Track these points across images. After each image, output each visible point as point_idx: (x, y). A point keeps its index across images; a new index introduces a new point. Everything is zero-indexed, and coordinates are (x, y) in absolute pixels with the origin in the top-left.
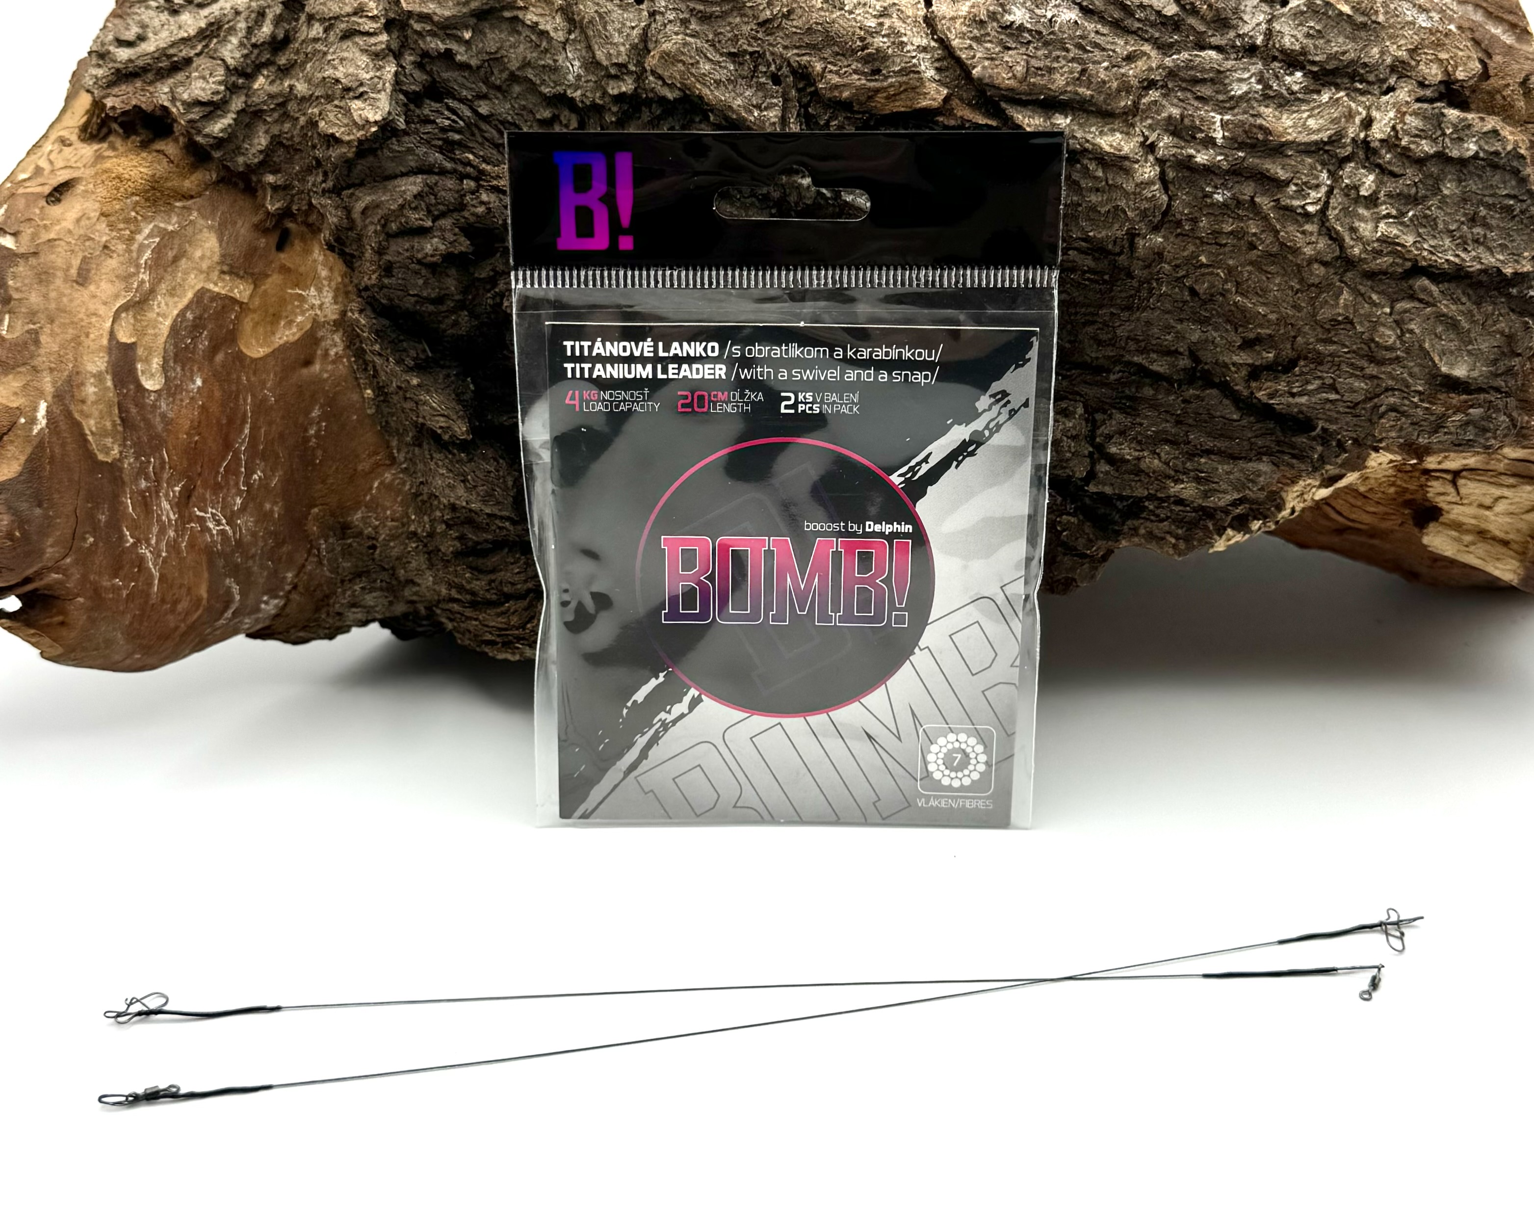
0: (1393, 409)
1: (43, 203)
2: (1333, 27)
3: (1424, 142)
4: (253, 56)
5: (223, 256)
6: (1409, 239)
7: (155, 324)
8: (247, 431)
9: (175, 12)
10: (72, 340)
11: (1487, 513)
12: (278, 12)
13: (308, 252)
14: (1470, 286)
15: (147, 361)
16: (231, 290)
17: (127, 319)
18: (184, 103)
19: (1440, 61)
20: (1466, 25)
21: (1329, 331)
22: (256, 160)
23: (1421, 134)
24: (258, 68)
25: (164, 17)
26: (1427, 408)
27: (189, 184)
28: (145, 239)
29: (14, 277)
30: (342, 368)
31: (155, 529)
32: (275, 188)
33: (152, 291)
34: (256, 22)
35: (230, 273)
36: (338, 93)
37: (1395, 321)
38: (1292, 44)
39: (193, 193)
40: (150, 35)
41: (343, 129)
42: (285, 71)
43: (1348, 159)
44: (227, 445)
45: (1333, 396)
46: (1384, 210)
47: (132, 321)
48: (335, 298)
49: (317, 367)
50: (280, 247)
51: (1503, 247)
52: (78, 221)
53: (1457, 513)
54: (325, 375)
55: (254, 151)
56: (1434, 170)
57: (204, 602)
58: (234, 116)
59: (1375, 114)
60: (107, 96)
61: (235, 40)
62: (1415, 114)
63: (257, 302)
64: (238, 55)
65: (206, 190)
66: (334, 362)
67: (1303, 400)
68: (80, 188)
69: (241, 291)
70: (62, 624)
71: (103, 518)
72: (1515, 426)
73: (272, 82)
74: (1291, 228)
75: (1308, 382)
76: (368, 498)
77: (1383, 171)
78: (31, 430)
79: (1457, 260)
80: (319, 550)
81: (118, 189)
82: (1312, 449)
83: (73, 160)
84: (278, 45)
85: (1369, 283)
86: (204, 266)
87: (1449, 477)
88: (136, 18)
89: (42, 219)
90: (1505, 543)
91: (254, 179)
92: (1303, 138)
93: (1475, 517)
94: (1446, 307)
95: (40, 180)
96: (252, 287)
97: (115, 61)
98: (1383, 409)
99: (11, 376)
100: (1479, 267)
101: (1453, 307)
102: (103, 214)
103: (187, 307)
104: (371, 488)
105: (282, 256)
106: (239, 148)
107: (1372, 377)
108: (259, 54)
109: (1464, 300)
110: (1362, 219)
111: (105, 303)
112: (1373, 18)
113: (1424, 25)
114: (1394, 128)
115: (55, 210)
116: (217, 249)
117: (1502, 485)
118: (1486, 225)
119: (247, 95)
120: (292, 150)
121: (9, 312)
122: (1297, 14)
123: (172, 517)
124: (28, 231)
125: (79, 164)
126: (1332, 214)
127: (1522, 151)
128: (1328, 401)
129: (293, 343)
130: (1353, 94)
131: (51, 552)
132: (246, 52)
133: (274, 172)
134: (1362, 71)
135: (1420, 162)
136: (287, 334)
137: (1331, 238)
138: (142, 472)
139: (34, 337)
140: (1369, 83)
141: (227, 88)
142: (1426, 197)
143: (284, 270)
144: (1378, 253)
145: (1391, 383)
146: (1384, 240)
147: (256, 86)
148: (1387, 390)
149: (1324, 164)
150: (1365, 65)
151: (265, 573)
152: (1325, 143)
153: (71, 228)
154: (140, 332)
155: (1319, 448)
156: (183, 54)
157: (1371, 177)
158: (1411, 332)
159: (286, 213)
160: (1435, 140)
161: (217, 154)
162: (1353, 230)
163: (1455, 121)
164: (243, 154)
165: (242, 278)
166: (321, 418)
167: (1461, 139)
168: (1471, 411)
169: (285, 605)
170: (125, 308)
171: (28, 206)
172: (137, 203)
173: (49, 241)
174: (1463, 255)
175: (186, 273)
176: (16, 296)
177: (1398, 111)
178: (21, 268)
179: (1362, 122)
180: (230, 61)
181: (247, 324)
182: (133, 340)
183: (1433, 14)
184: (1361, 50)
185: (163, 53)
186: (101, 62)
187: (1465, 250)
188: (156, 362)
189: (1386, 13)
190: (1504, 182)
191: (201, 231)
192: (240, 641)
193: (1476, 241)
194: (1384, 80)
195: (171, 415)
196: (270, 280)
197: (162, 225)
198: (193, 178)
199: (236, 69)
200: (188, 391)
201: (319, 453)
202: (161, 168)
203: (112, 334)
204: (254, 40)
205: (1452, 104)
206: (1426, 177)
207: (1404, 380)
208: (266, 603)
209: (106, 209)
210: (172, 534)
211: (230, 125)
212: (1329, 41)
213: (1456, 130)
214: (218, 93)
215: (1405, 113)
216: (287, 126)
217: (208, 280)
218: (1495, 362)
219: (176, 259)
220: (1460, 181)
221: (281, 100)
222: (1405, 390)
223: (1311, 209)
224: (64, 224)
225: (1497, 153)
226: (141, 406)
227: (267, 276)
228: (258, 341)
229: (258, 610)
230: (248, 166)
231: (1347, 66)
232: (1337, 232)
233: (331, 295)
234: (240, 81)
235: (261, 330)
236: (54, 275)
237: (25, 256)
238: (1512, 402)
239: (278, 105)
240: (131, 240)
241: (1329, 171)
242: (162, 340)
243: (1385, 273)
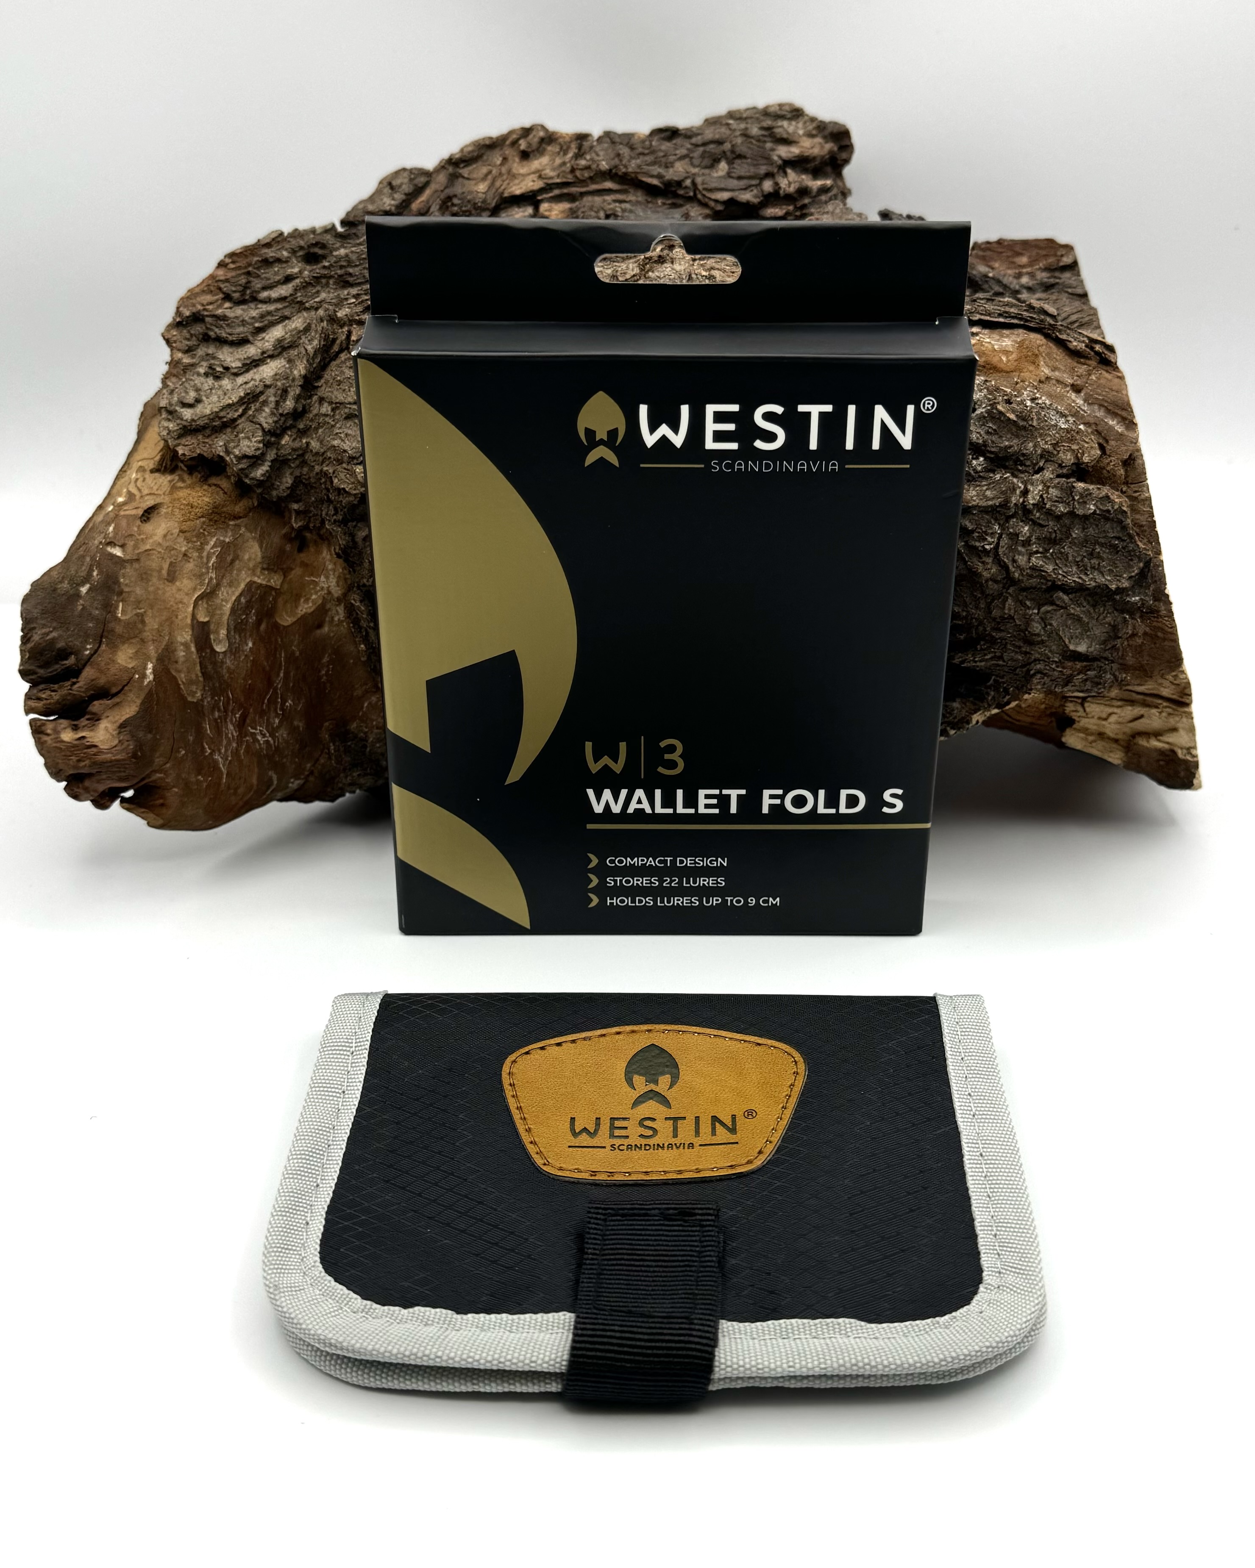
0: (1039, 672)
1: (138, 522)
2: (1004, 427)
3: (1060, 505)
4: (281, 422)
5: (263, 558)
6: (1050, 568)
7: (221, 607)
8: (282, 675)
9: (217, 378)
10: (167, 620)
11: (1104, 723)
12: (298, 392)
13: (319, 552)
14: (1089, 595)
15: (217, 632)
16: (269, 581)
17: (202, 605)
18: (236, 456)
19: (1073, 450)
20: (1092, 420)
21: (999, 623)
22: (285, 494)
23: (1060, 500)
24: (284, 431)
25: (210, 381)
26: (1061, 671)
27: (238, 508)
28: (212, 548)
29: (124, 577)
30: (344, 628)
31: (225, 742)
32: (298, 512)
33: (218, 585)
34: (281, 396)
35: (268, 569)
36: (345, 459)
37: (1042, 618)
38: (978, 438)
39: (241, 515)
40: (204, 398)
41: (350, 486)
42: (303, 433)
43: (1013, 516)
44: (270, 683)
45: (1001, 663)
46: (1034, 548)
47: (205, 606)
48: (337, 583)
49: (326, 629)
50: (300, 550)
51: (1110, 571)
52: (165, 536)
53: (1084, 722)
54: (332, 635)
55: (283, 487)
56: (1067, 522)
57: (255, 788)
58: (270, 464)
59: (1030, 487)
60: (179, 445)
61: (267, 410)
62: (1055, 487)
63: (286, 586)
64: (270, 421)
65: (250, 512)
66: (338, 625)
67: (983, 664)
68: (163, 511)
69: (275, 581)
70: (162, 805)
71: (191, 738)
72: (1117, 680)
73: (294, 440)
74: (975, 560)
75: (985, 655)
76: (361, 714)
77: (1035, 523)
78: (143, 682)
79: (1080, 581)
80: (329, 749)
81: (190, 513)
82: (988, 694)
83: (155, 488)
84: (297, 415)
85: (1025, 594)
86: (251, 565)
87: (1080, 701)
88: (192, 383)
89: (140, 535)
90: (1116, 741)
91: (283, 505)
92: (983, 503)
93: (1095, 725)
94: (1075, 610)
95: (134, 504)
96: (282, 577)
97: (182, 419)
98: (1032, 672)
99: (126, 645)
100: (1094, 584)
101: (1078, 609)
102: (182, 531)
103: (241, 595)
104: (362, 707)
105: (302, 555)
106: (273, 484)
107: (1026, 653)
108: (285, 421)
109: (1085, 604)
110: (1020, 553)
111: (187, 594)
112: (1030, 423)
113: (1063, 426)
114: (1041, 496)
115: (148, 527)
116: (259, 554)
117: (1113, 706)
118: (1099, 557)
119: (278, 449)
120: (309, 486)
121: (122, 601)
122: (981, 417)
123: (235, 734)
124: (131, 543)
125: (159, 492)
126: (1001, 551)
127: (1125, 509)
128: (998, 665)
129: (310, 614)
130: (1016, 473)
131: (158, 761)
132: (275, 419)
133: (297, 502)
134: (1022, 459)
135: (1058, 518)
136: (305, 608)
137: (1000, 566)
138: (215, 707)
139: (141, 619)
140: (1025, 466)
141: (264, 445)
142: (1062, 539)
143: (305, 565)
144: (1031, 576)
145: (1037, 656)
146: (1034, 568)
147: (283, 442)
148: (1035, 660)
149: (996, 520)
150: (1024, 455)
151: (293, 766)
152: (997, 507)
153: (160, 541)
154: (211, 613)
155: (992, 693)
156: (229, 416)
157: (1026, 528)
158: (1051, 625)
159: (306, 528)
160: (1068, 504)
161: (259, 491)
162: (1014, 561)
163: (1081, 491)
164: (276, 489)
165: (276, 572)
166: (329, 662)
167: (1085, 503)
168: (1089, 673)
169: (304, 783)
170: (200, 598)
171: (128, 524)
172: (204, 523)
173: (146, 551)
174: (1084, 577)
175: (239, 570)
176: (126, 589)
177: (1045, 485)
178: (129, 570)
179: (1021, 492)
180: (265, 425)
181: (281, 601)
182: (206, 619)
183: (1070, 418)
184: (1022, 444)
185: (216, 416)
186: (170, 417)
187: (1086, 574)
188: (223, 632)
189: (1039, 419)
190: (1113, 529)
191: (248, 541)
192: (274, 805)
193: (1093, 568)
194: (1038, 463)
195: (232, 667)
196: (293, 572)
197: (222, 538)
198: (241, 504)
199: (269, 431)
200: (243, 651)
201: (328, 685)
202: (220, 498)
203: (194, 616)
204: (281, 411)
205: (1080, 480)
206: (1062, 526)
207: (1046, 655)
208: (293, 783)
209: (184, 527)
210: (234, 745)
211: (267, 471)
212: (1001, 437)
213: (1082, 496)
214: (258, 449)
215: (1049, 487)
216: (305, 470)
217: (254, 574)
218: (1104, 642)
219: (232, 562)
220: (1084, 529)
221: (301, 452)
222: (1047, 660)
223: (987, 547)
224: (156, 538)
225: (1108, 511)
226: (215, 663)
227: (292, 569)
228: (287, 613)
229: (288, 787)
230: (279, 498)
231: (1013, 455)
232: (1004, 562)
233: (335, 581)
234: (273, 439)
235: (289, 605)
236: (151, 575)
237: (131, 561)
238: (1115, 666)
239: (298, 455)
240: (201, 549)
241: (999, 524)
242: (225, 618)
243: (1035, 588)
